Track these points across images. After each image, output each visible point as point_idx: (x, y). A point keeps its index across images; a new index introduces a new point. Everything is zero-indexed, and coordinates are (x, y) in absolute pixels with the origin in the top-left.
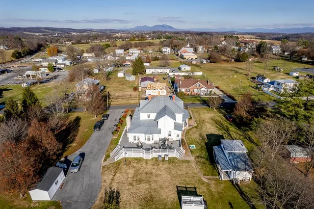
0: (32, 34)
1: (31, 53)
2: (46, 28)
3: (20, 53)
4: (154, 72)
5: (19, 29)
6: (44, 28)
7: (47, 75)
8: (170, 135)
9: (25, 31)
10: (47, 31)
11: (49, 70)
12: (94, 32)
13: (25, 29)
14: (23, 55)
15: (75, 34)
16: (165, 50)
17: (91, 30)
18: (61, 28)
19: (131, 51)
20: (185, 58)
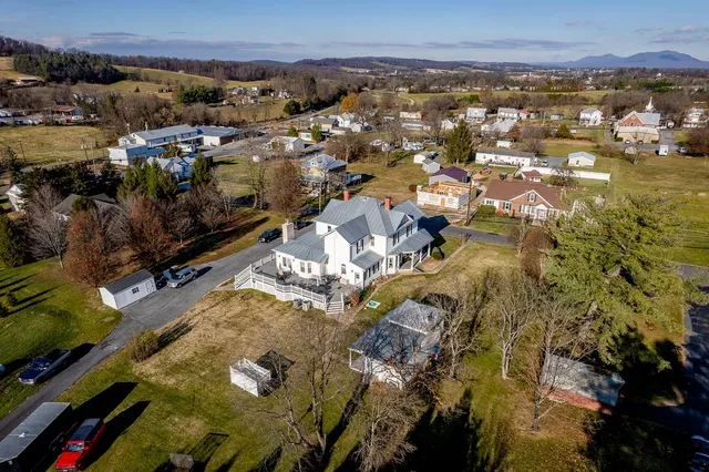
0: (353, 70)
1: (319, 105)
2: (382, 60)
3: (297, 106)
4: (494, 160)
5: (335, 60)
6: (377, 59)
7: (306, 146)
8: (344, 272)
9: (344, 65)
10: (382, 64)
11: (314, 137)
12: (474, 68)
13: (346, 62)
14: (302, 109)
15: (433, 71)
16: (587, 116)
17: (469, 65)
18: (409, 58)
19: (502, 112)
20: (621, 139)
